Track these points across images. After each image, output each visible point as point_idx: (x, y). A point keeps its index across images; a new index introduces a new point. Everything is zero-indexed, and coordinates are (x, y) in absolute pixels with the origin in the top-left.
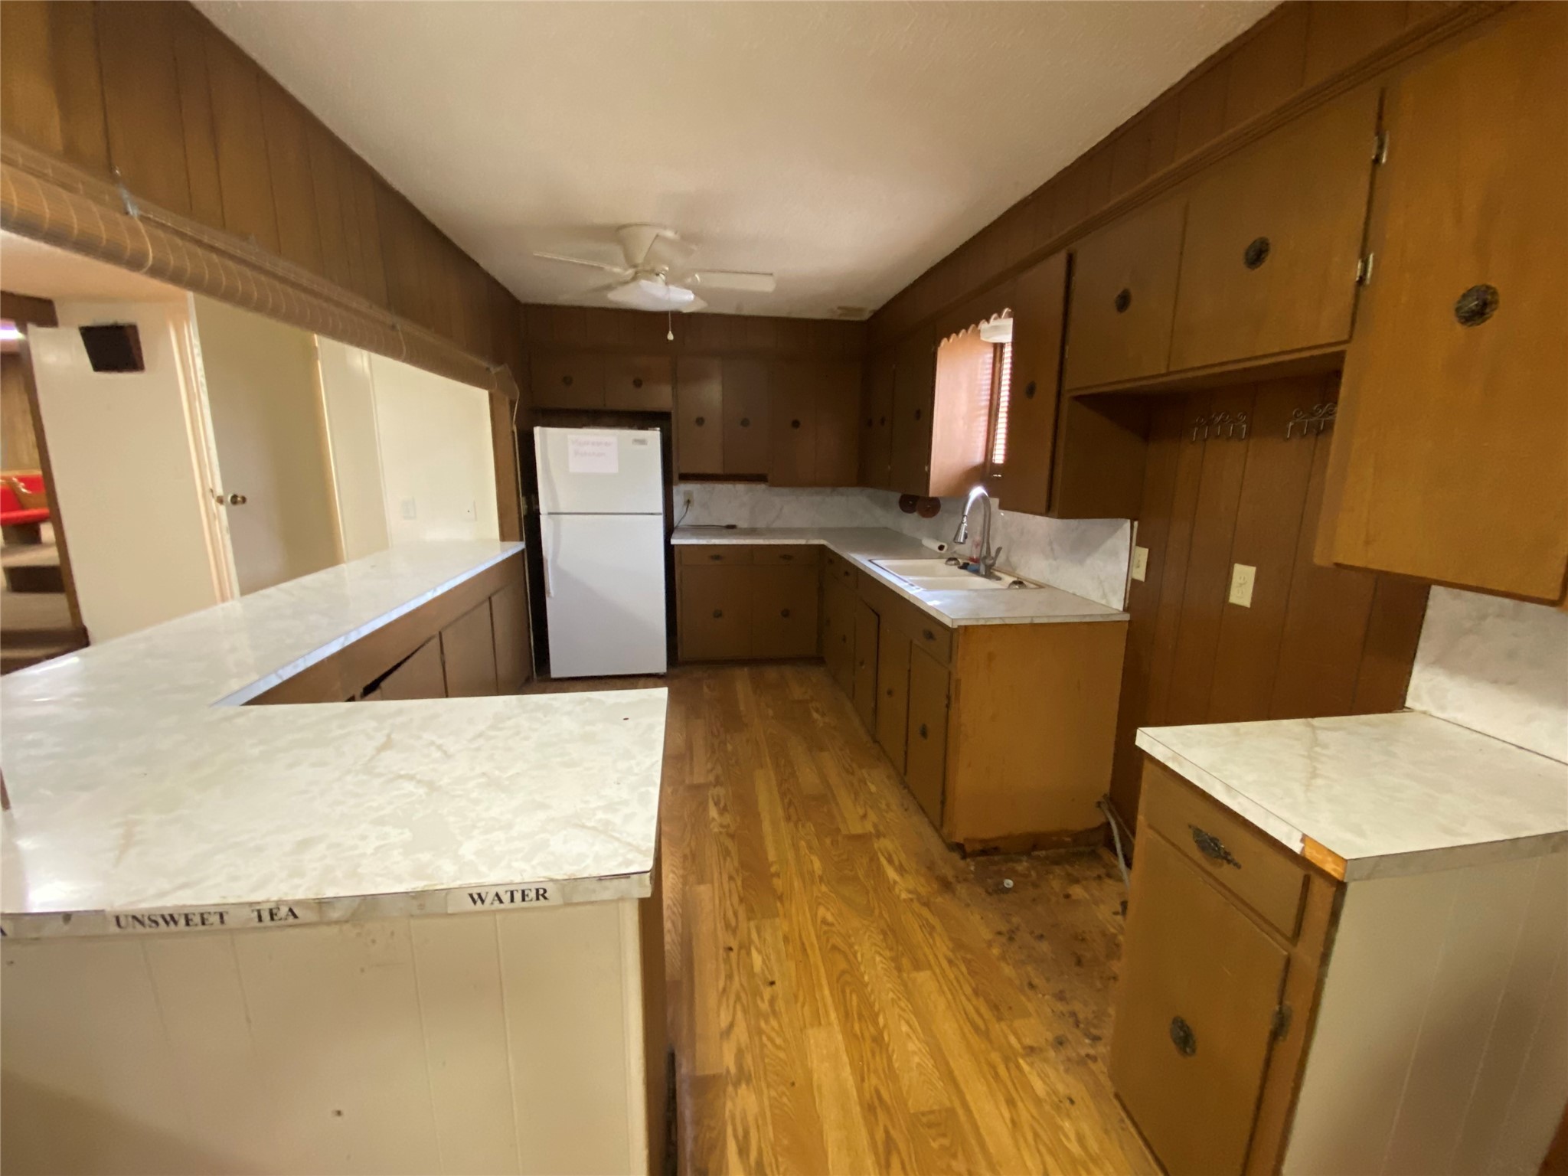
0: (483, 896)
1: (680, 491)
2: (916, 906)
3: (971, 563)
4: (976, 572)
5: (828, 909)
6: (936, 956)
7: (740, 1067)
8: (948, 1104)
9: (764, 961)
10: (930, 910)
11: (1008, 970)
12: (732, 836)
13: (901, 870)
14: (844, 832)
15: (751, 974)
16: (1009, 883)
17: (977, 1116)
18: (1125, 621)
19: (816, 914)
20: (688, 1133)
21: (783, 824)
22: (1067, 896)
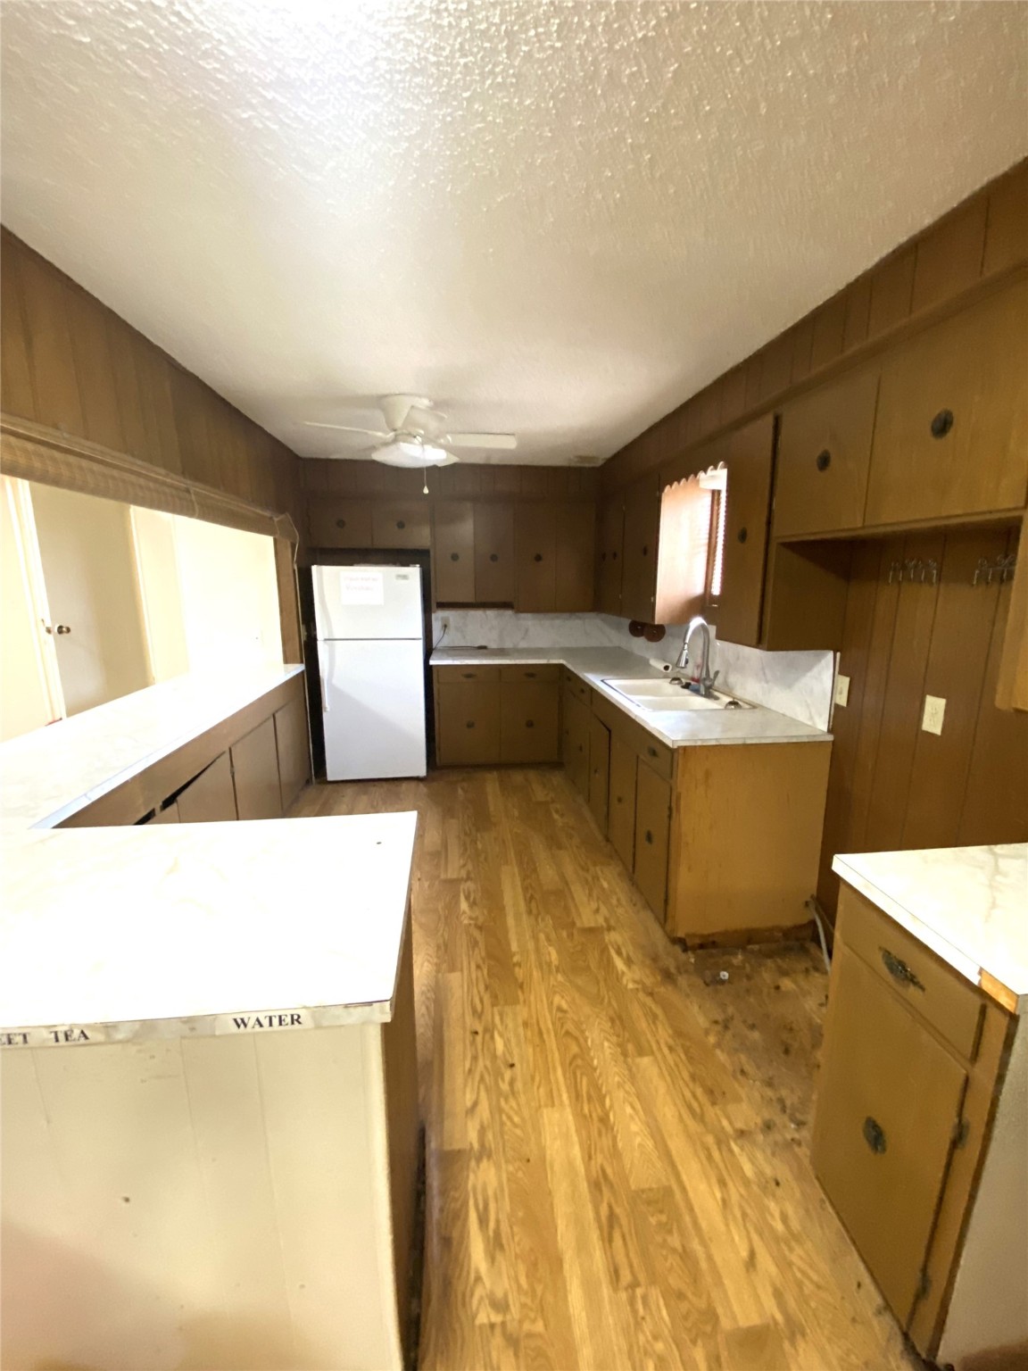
0: (246, 1021)
1: (438, 617)
2: (641, 995)
3: (693, 683)
4: (697, 692)
5: (563, 997)
6: (658, 1042)
7: (482, 1145)
8: (667, 1184)
9: (505, 1045)
10: (654, 999)
11: (721, 1056)
12: (480, 928)
13: (629, 962)
14: (578, 924)
15: (494, 1057)
16: (725, 975)
17: (691, 1195)
18: (829, 742)
19: (552, 1003)
20: (435, 1203)
21: (525, 917)
22: (778, 988)
